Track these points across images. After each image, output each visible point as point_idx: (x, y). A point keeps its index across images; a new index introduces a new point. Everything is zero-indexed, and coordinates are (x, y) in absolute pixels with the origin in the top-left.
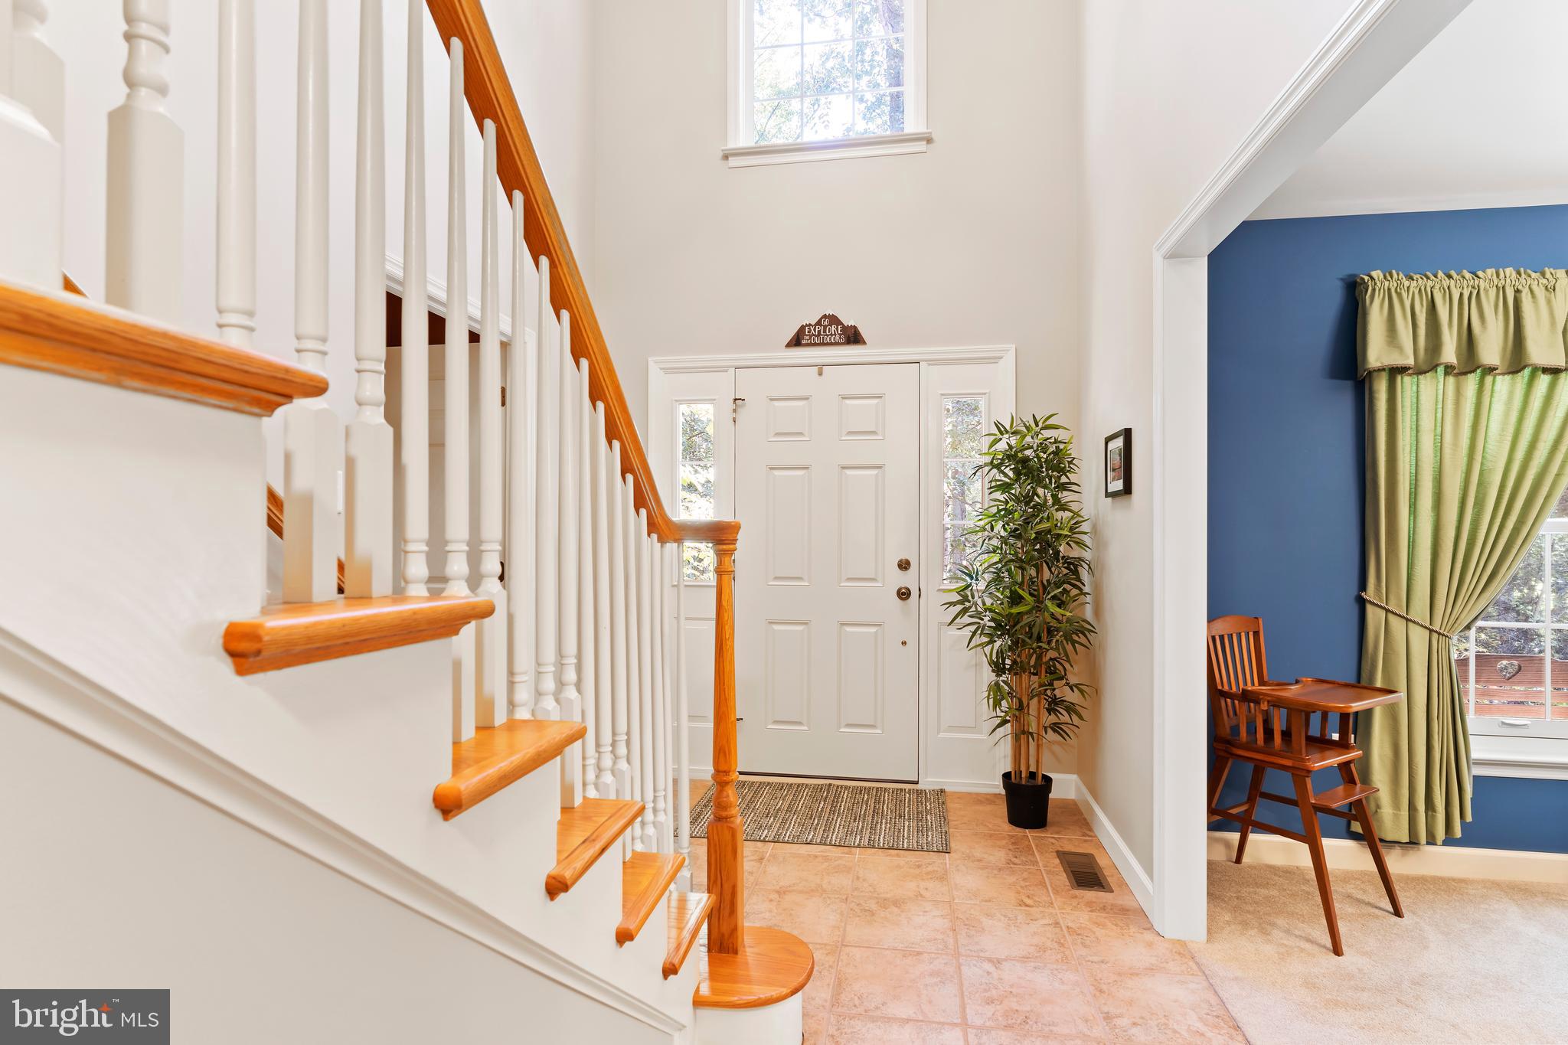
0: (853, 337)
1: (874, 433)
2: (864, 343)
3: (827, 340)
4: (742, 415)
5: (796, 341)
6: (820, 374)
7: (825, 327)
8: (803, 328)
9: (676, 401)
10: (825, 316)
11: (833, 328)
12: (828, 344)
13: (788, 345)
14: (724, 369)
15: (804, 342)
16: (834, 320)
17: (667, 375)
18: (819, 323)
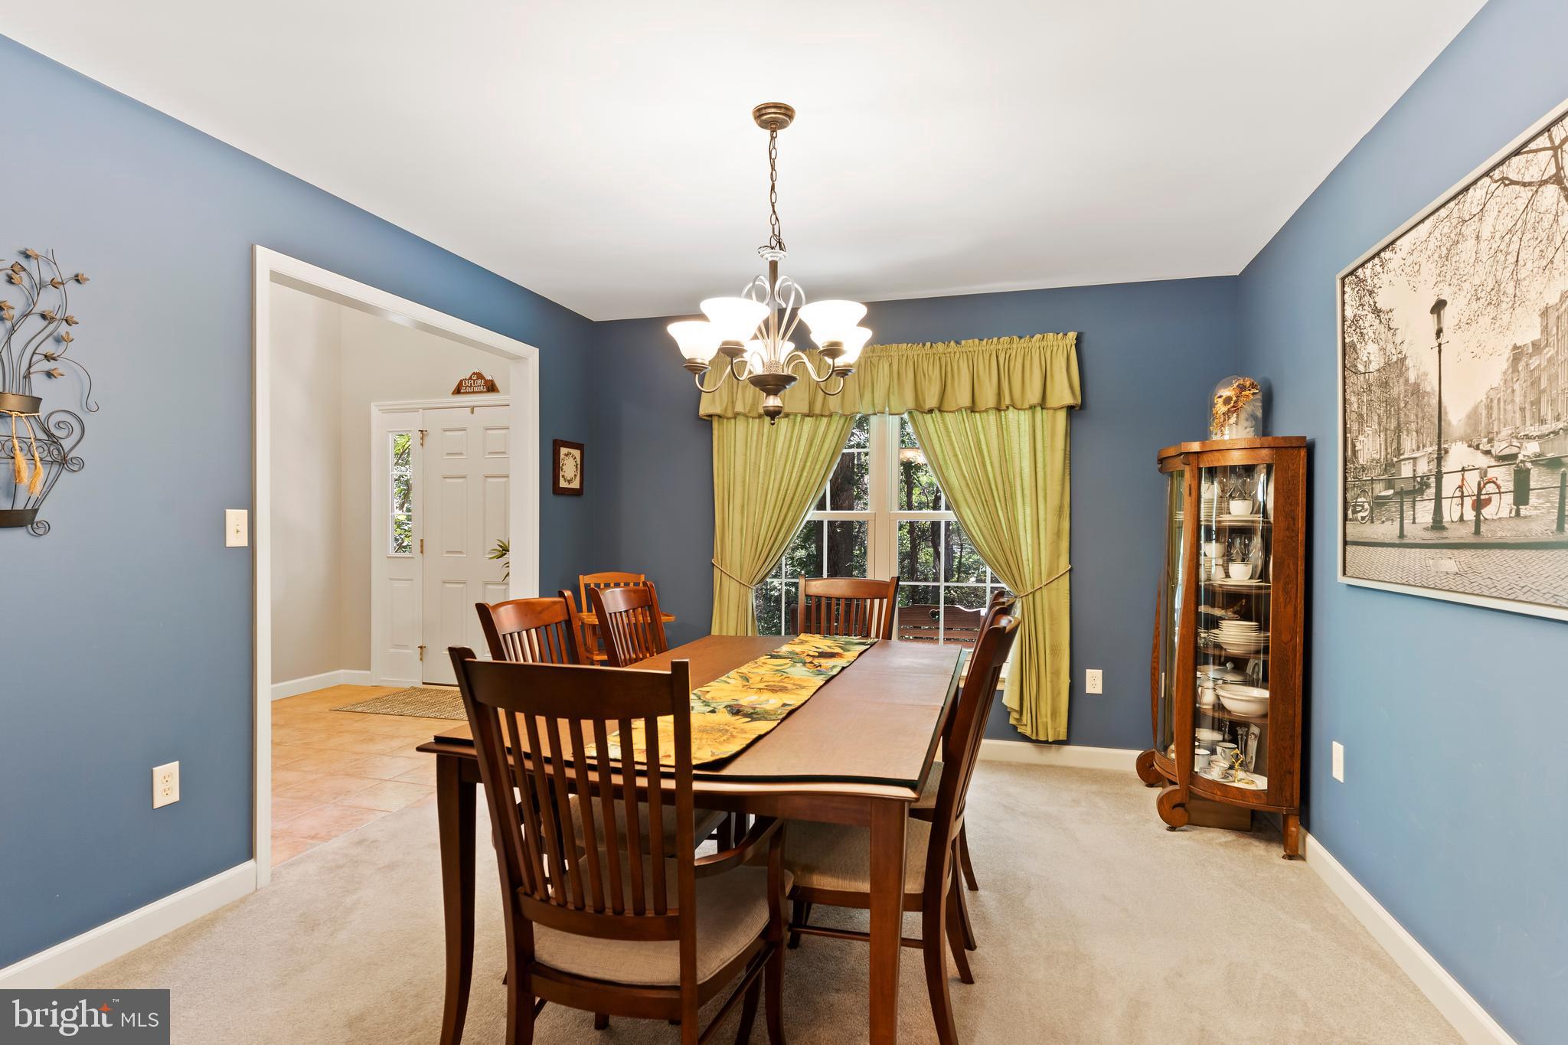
0: (491, 388)
1: (504, 453)
2: (498, 391)
3: (476, 389)
4: (427, 440)
5: (458, 391)
6: (472, 412)
7: (474, 380)
8: (461, 381)
9: (389, 432)
10: (474, 373)
11: (479, 381)
12: (476, 392)
13: (453, 393)
14: (416, 410)
15: (462, 391)
16: (480, 376)
17: (384, 415)
18: (471, 378)
